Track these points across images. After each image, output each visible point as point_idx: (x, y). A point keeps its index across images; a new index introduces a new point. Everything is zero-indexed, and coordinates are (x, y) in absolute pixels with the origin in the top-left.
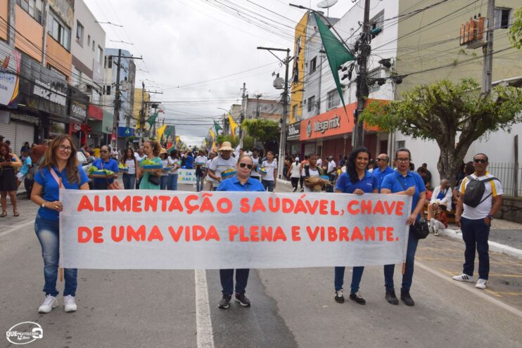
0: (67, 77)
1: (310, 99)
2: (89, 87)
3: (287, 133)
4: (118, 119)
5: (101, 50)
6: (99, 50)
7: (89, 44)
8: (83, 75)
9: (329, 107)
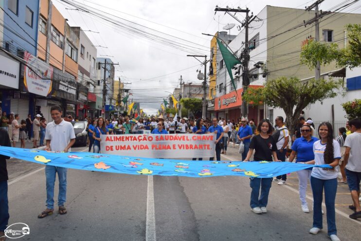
0: (76, 77)
1: (220, 85)
2: (88, 83)
3: (207, 106)
4: (105, 101)
5: (95, 60)
6: (93, 60)
7: (87, 57)
8: (85, 76)
9: (232, 90)
